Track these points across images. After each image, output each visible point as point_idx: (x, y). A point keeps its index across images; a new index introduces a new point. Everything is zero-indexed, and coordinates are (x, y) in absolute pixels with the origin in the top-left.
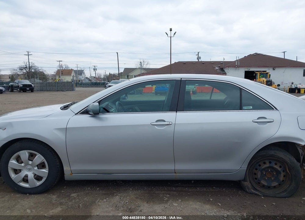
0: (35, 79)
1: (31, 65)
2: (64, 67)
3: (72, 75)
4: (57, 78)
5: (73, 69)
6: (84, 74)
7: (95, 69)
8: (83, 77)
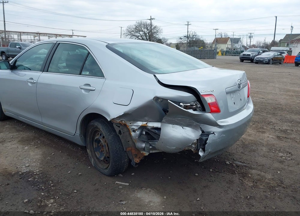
0: (195, 47)
1: (194, 34)
2: (223, 35)
3: (228, 43)
4: (214, 46)
5: (230, 37)
6: (240, 42)
7: (250, 37)
8: (240, 46)
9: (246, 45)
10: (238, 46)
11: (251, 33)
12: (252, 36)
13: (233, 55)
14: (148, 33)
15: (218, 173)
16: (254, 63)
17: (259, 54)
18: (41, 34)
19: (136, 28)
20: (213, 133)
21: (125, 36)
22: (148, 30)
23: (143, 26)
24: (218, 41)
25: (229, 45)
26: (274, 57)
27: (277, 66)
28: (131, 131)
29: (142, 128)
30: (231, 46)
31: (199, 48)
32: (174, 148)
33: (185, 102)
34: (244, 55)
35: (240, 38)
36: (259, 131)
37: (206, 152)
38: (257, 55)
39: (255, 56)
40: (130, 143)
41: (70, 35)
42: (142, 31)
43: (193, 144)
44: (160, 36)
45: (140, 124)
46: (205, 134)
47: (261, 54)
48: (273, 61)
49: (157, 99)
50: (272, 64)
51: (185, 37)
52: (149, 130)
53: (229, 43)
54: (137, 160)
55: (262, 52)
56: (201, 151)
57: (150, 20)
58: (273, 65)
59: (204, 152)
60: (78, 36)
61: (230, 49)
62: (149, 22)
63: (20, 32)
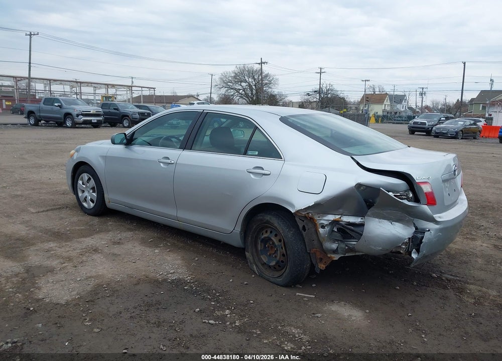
0: (331, 109)
1: (329, 88)
2: (377, 90)
3: (385, 102)
4: (361, 108)
5: (388, 93)
6: (405, 102)
7: (422, 94)
8: (404, 107)
9: (414, 107)
10: (400, 107)
11: (423, 88)
12: (425, 93)
13: (394, 123)
14: (255, 86)
15: (424, 287)
16: (432, 136)
17: (440, 122)
18: (83, 83)
19: (235, 77)
20: (429, 230)
21: (218, 89)
22: (255, 80)
23: (247, 73)
24: (369, 99)
25: (387, 106)
26: (465, 128)
27: (470, 143)
28: (319, 226)
29: (334, 223)
30: (389, 108)
31: (337, 110)
32: (381, 248)
33: (395, 191)
34: (415, 123)
35: (405, 95)
36: (467, 238)
37: (420, 253)
38: (437, 125)
39: (434, 125)
40: (316, 242)
41: (129, 86)
42: (246, 81)
43: (403, 244)
44: (275, 90)
45: (331, 217)
46: (420, 232)
47: (443, 123)
48: (463, 133)
49: (359, 186)
50: (462, 139)
51: (315, 92)
52: (343, 226)
53: (387, 102)
54: (322, 266)
55: (444, 119)
56: (414, 253)
57: (259, 64)
58: (464, 140)
59: (418, 254)
60: (142, 87)
61: (388, 113)
62: (257, 67)
63: (50, 80)
